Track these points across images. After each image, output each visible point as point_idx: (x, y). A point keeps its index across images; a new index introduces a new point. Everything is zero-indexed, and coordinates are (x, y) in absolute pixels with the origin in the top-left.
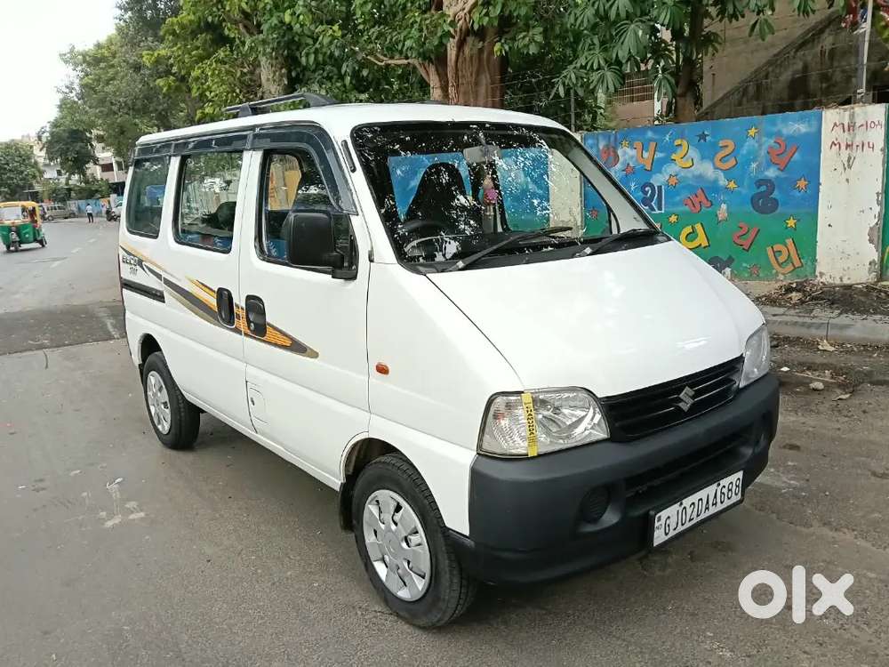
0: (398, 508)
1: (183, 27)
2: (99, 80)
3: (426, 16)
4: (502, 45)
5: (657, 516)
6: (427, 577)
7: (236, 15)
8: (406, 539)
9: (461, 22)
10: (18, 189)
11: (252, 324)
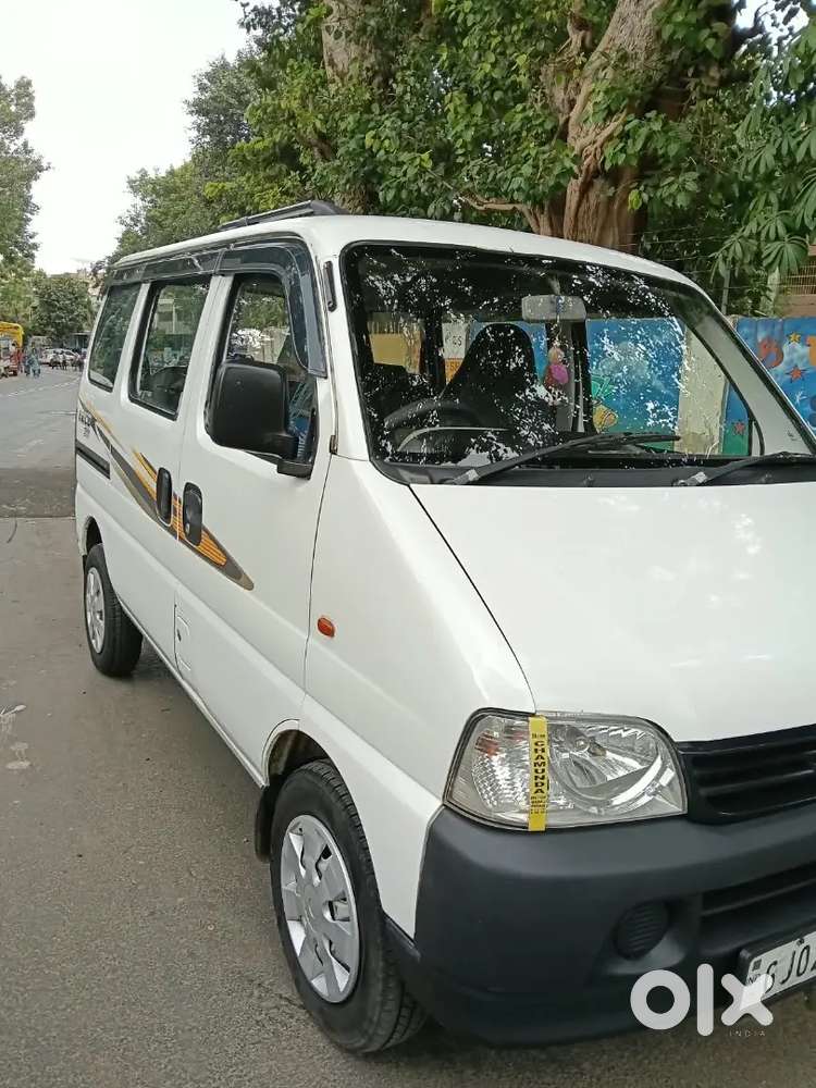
0: (326, 853)
1: (255, 154)
2: (166, 214)
3: (542, 148)
4: (640, 193)
5: (756, 959)
6: (354, 969)
7: (311, 137)
8: (330, 904)
9: (588, 160)
10: (66, 330)
11: (188, 525)
